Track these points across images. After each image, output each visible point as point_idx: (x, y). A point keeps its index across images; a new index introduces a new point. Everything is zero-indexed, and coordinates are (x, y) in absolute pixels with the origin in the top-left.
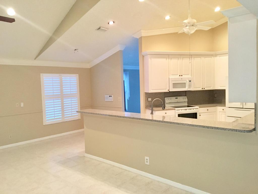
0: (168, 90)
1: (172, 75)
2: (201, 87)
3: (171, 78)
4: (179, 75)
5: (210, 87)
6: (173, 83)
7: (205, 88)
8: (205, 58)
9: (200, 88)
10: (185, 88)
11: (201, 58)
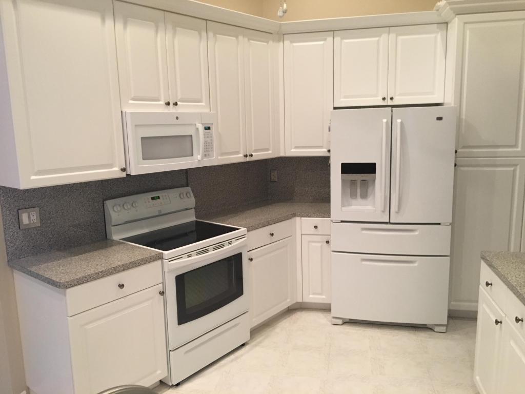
0: (124, 170)
1: (134, 99)
2: (242, 151)
3: (131, 113)
4: (162, 103)
5: (268, 150)
6: (142, 138)
7: (253, 154)
8: (249, 39)
9: (238, 153)
10: (192, 155)
11: (237, 37)
